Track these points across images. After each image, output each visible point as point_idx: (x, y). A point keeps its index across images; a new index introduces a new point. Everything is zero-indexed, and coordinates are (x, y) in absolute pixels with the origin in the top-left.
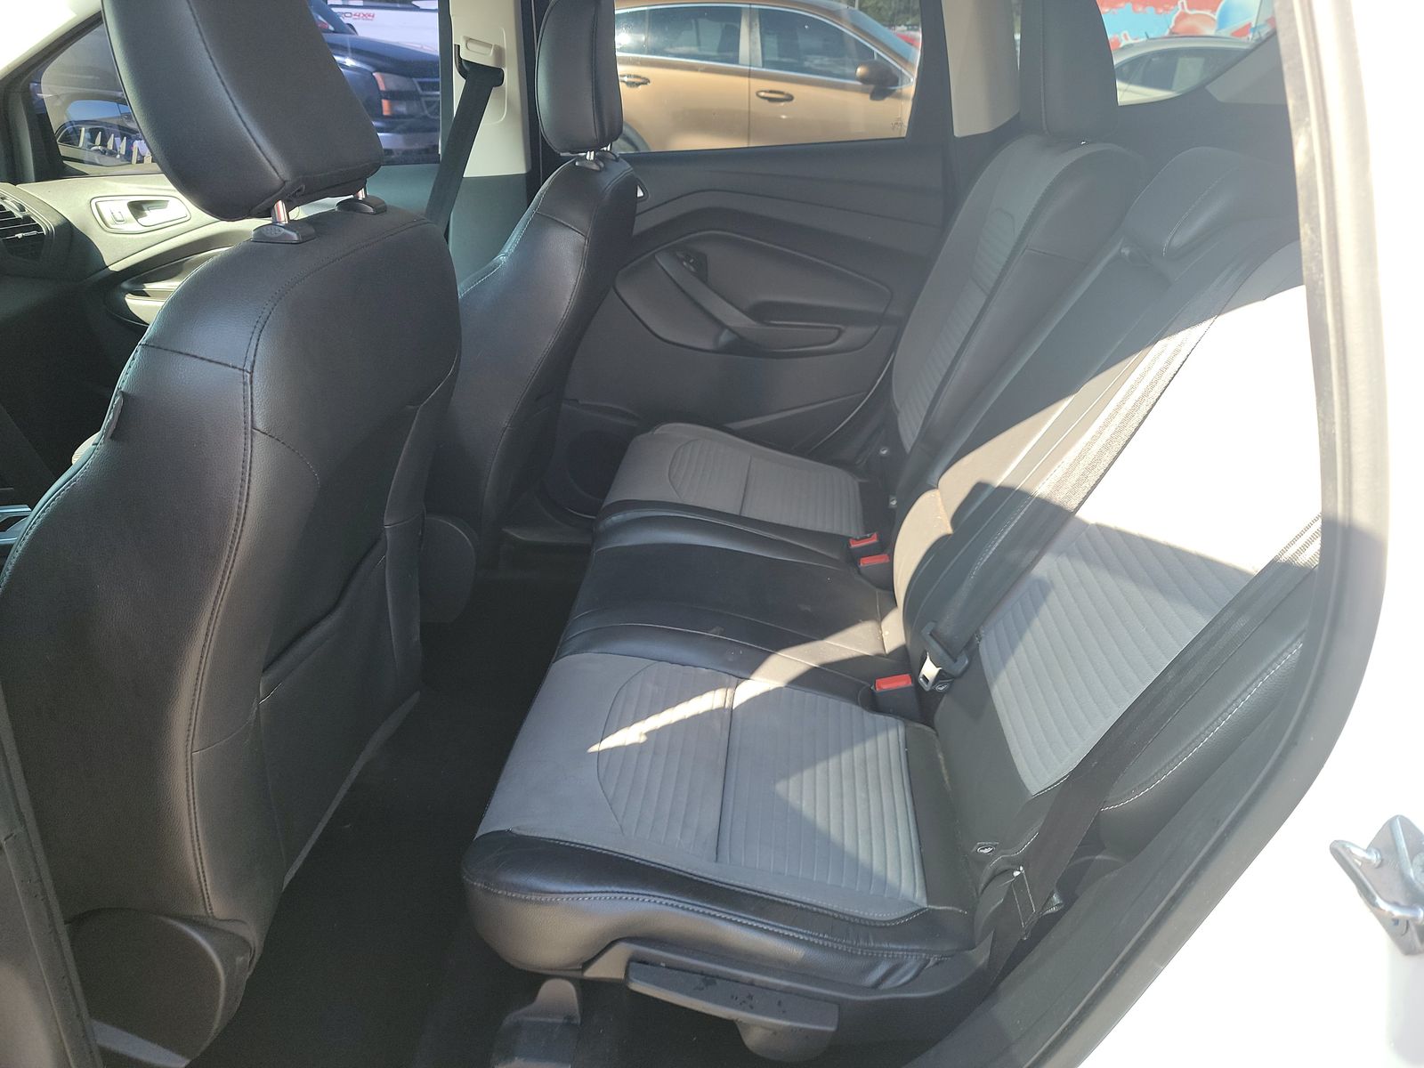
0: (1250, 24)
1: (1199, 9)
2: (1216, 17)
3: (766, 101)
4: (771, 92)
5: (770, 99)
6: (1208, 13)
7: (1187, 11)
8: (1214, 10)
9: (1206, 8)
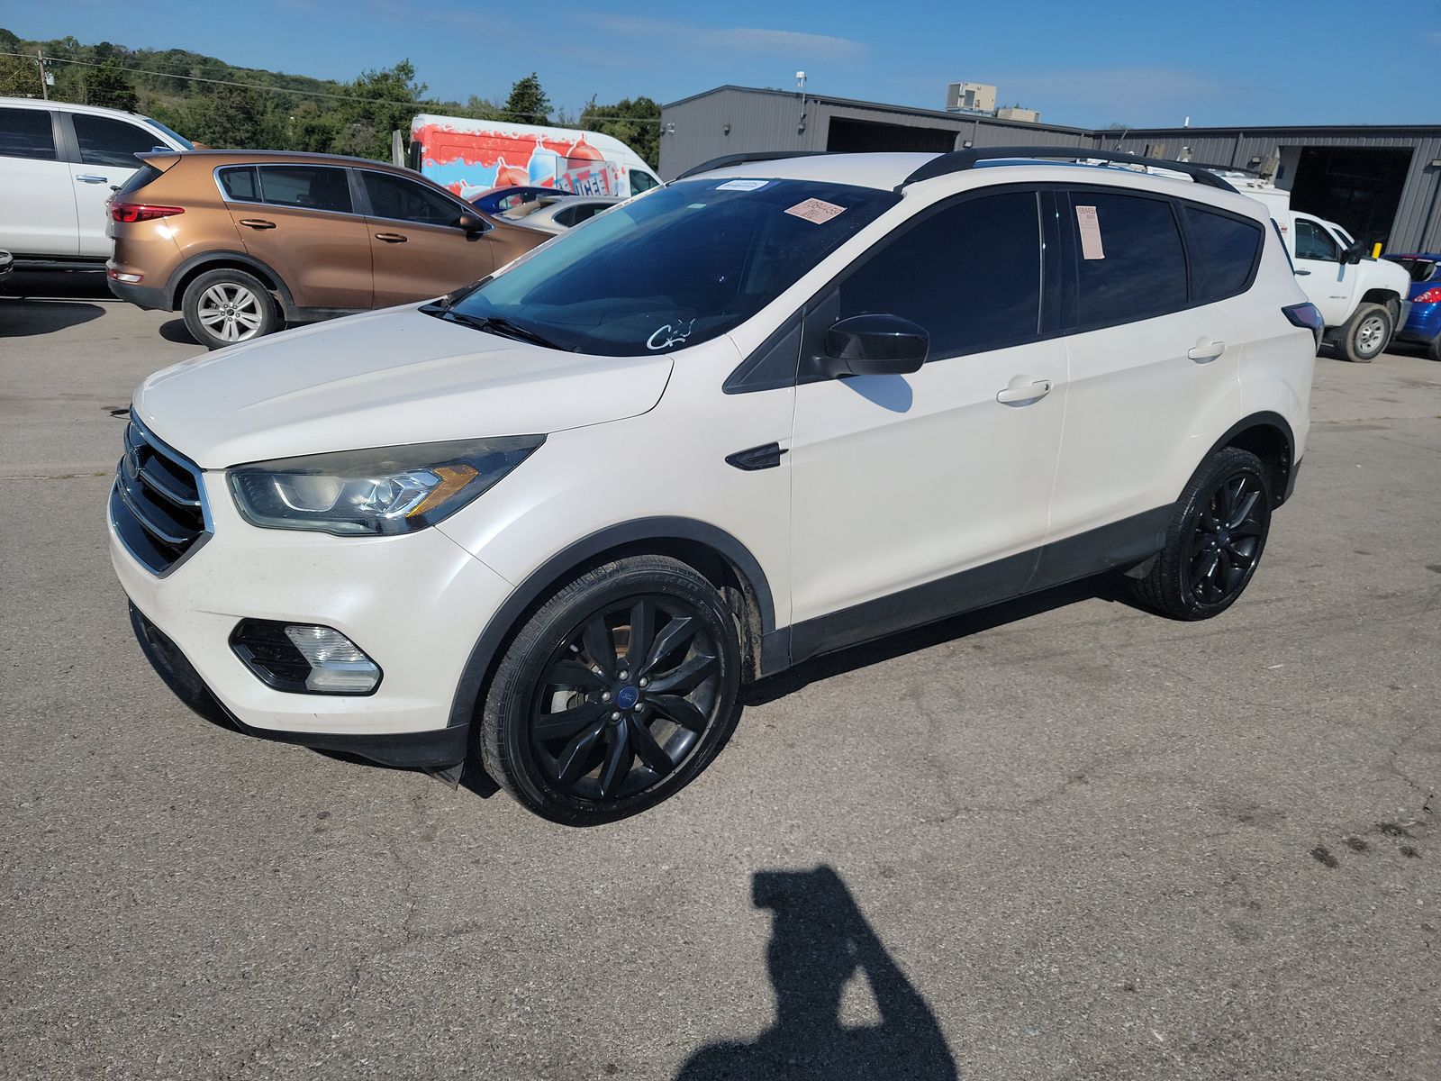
0: (552, 179)
1: (515, 165)
2: (528, 171)
3: (385, 242)
4: (387, 235)
5: (388, 240)
6: (521, 168)
7: (506, 166)
8: (525, 166)
9: (520, 164)
